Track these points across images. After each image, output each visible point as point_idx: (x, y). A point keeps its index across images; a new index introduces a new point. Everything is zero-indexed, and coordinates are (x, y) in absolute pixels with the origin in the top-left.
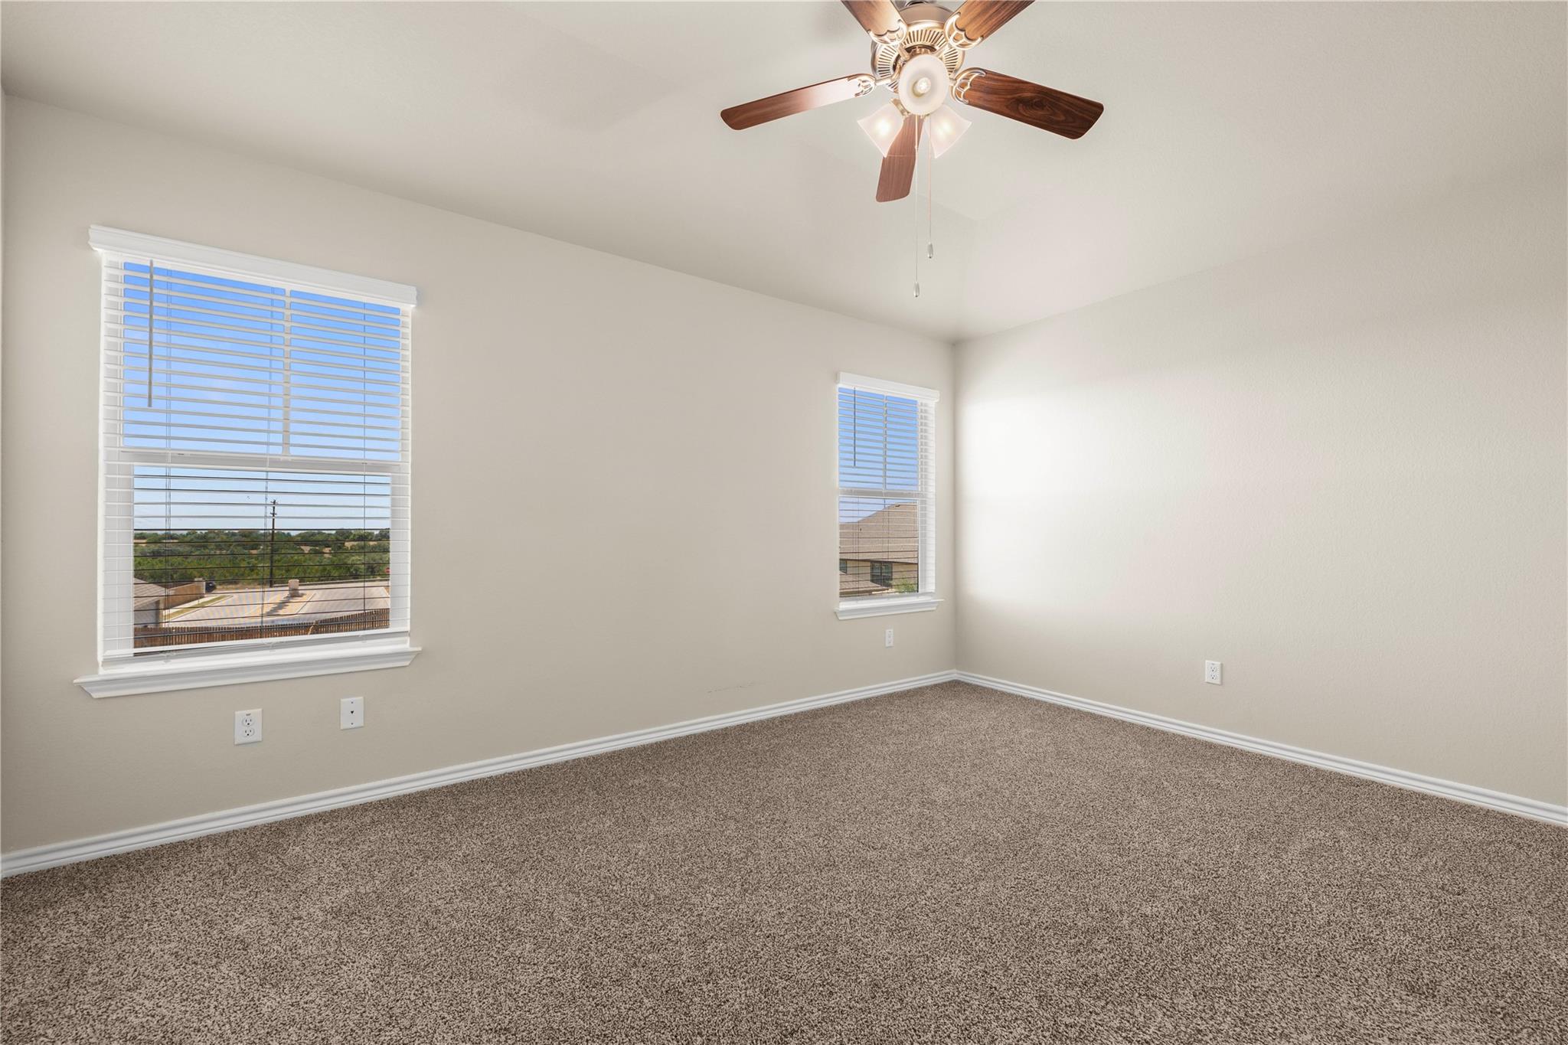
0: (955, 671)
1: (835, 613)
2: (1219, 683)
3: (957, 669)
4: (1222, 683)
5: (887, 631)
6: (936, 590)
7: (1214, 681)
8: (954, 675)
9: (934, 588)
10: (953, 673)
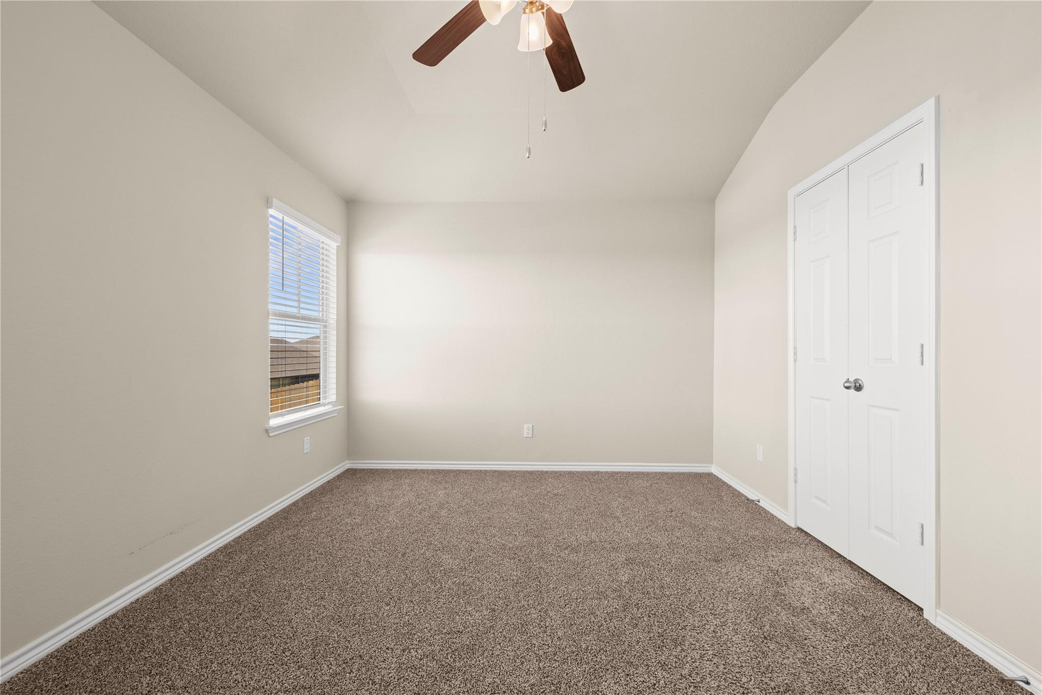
0: (347, 461)
1: (266, 430)
2: (531, 436)
3: (349, 460)
4: (532, 436)
5: (305, 439)
6: (336, 399)
7: (528, 436)
8: (347, 465)
9: (335, 398)
10: (346, 464)
